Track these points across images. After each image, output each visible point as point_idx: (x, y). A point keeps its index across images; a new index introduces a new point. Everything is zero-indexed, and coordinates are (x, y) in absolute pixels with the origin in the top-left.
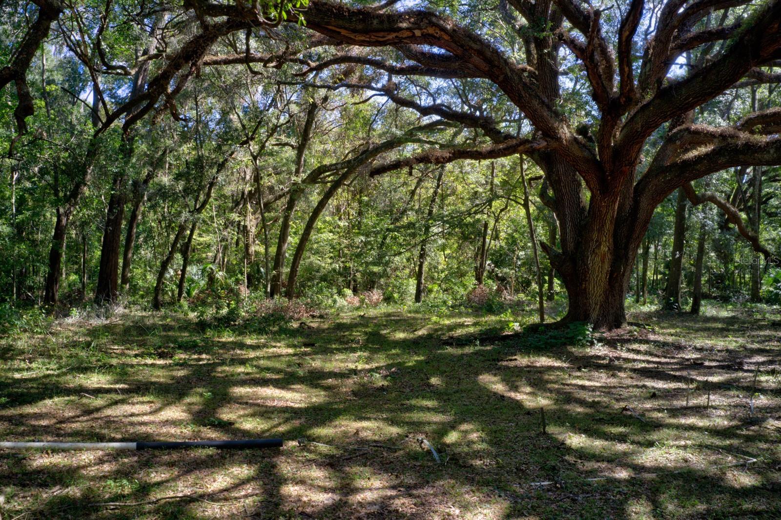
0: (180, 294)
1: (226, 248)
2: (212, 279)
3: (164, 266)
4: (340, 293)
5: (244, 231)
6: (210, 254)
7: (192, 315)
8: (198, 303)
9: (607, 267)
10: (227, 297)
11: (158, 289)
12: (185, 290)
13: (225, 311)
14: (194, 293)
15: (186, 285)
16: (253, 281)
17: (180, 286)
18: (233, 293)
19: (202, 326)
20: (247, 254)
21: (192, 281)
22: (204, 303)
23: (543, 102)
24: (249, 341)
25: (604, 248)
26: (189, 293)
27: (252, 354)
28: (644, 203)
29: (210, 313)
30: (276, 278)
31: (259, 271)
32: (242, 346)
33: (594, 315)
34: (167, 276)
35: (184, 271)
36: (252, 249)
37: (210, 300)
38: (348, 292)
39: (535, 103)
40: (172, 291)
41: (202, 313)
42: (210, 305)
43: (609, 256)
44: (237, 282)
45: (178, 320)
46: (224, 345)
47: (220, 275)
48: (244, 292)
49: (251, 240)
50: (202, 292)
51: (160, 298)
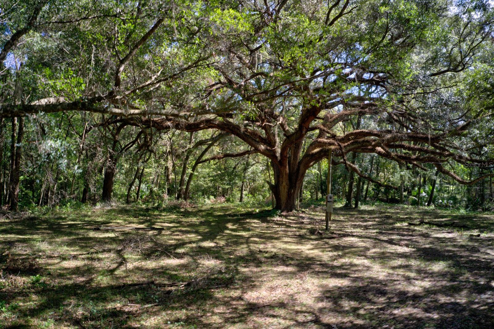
0: (138, 197)
1: (158, 176)
2: (151, 191)
3: (131, 185)
4: (209, 198)
5: (167, 168)
6: (151, 178)
7: (144, 206)
8: (145, 201)
9: (286, 190)
10: (158, 199)
11: (128, 196)
12: (140, 196)
13: (156, 205)
14: (144, 197)
15: (140, 193)
16: (170, 192)
17: (137, 194)
18: (161, 198)
19: (147, 210)
20: (168, 179)
21: (143, 191)
22: (148, 201)
23: (253, 139)
24: (163, 214)
25: (284, 184)
26: (141, 197)
27: (163, 217)
28: (302, 167)
29: (150, 206)
30: (180, 191)
31: (173, 187)
32: (160, 215)
33: (283, 207)
34: (132, 189)
35: (139, 187)
36: (170, 177)
37: (150, 200)
38: (212, 197)
39: (250, 140)
40: (134, 196)
41: (147, 205)
42: (151, 202)
43: (286, 187)
44: (163, 192)
45: (138, 208)
46: (155, 215)
47: (155, 189)
48: (166, 197)
49: (170, 173)
50: (147, 197)
51: (129, 199)
